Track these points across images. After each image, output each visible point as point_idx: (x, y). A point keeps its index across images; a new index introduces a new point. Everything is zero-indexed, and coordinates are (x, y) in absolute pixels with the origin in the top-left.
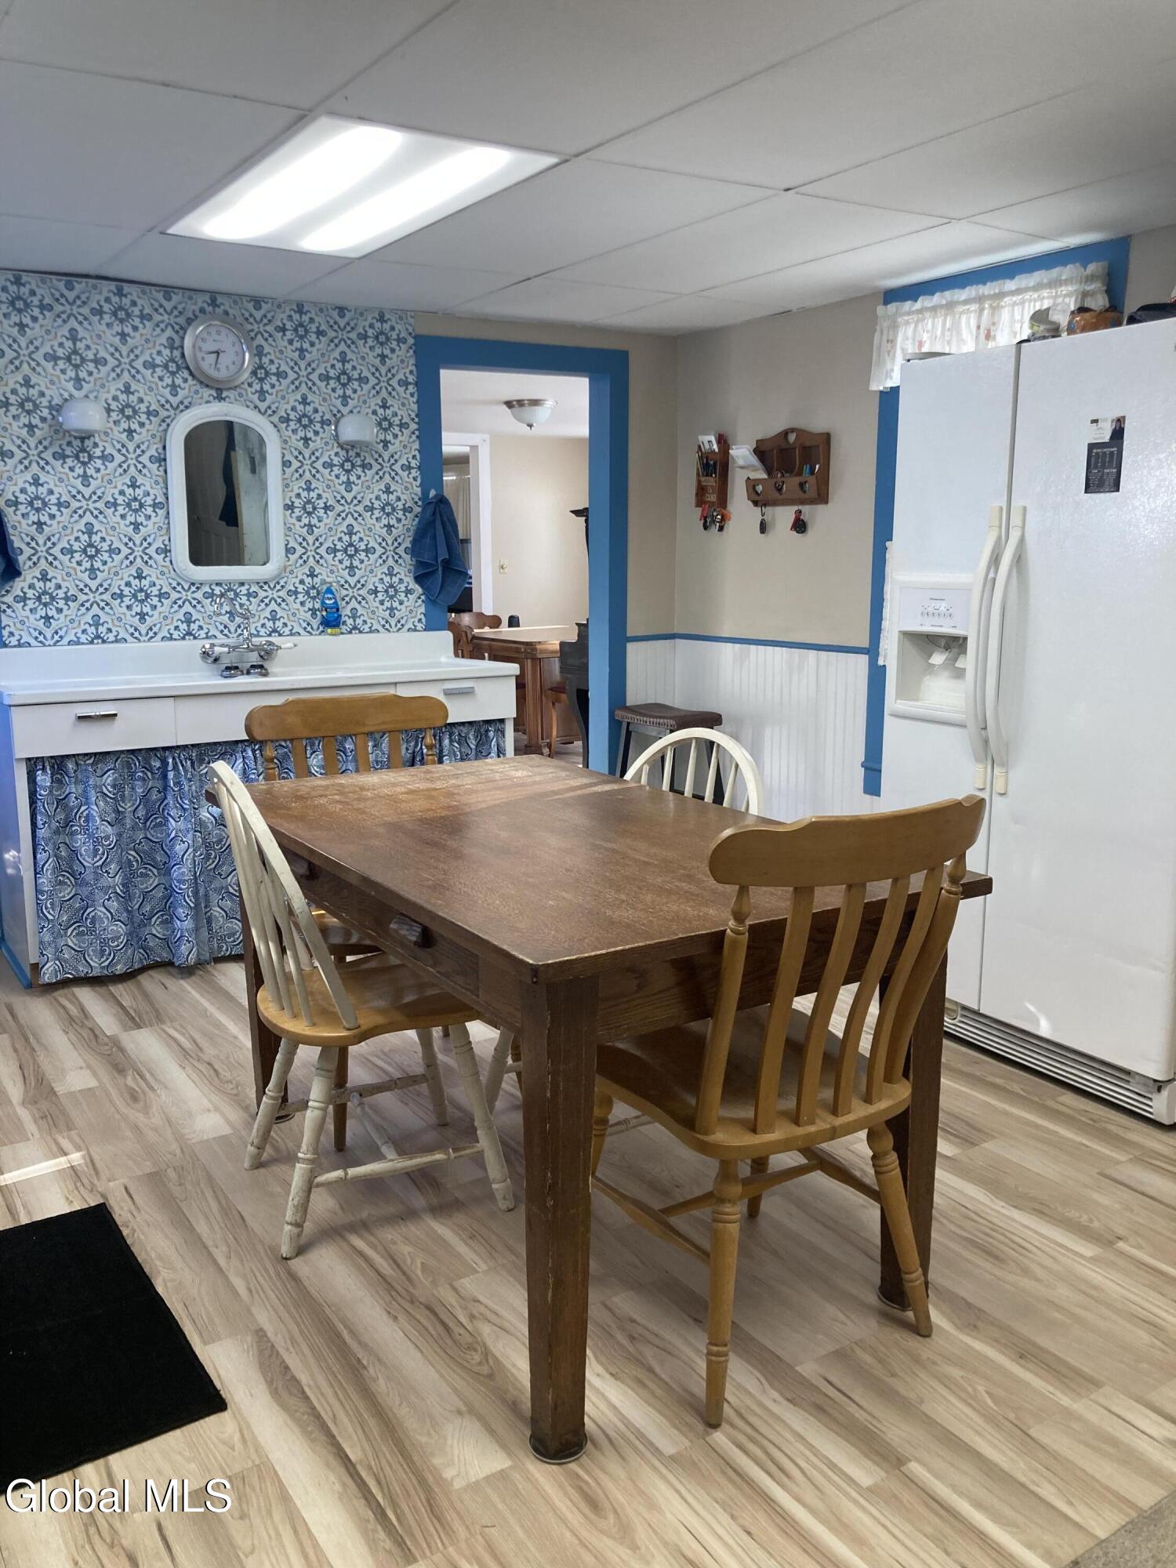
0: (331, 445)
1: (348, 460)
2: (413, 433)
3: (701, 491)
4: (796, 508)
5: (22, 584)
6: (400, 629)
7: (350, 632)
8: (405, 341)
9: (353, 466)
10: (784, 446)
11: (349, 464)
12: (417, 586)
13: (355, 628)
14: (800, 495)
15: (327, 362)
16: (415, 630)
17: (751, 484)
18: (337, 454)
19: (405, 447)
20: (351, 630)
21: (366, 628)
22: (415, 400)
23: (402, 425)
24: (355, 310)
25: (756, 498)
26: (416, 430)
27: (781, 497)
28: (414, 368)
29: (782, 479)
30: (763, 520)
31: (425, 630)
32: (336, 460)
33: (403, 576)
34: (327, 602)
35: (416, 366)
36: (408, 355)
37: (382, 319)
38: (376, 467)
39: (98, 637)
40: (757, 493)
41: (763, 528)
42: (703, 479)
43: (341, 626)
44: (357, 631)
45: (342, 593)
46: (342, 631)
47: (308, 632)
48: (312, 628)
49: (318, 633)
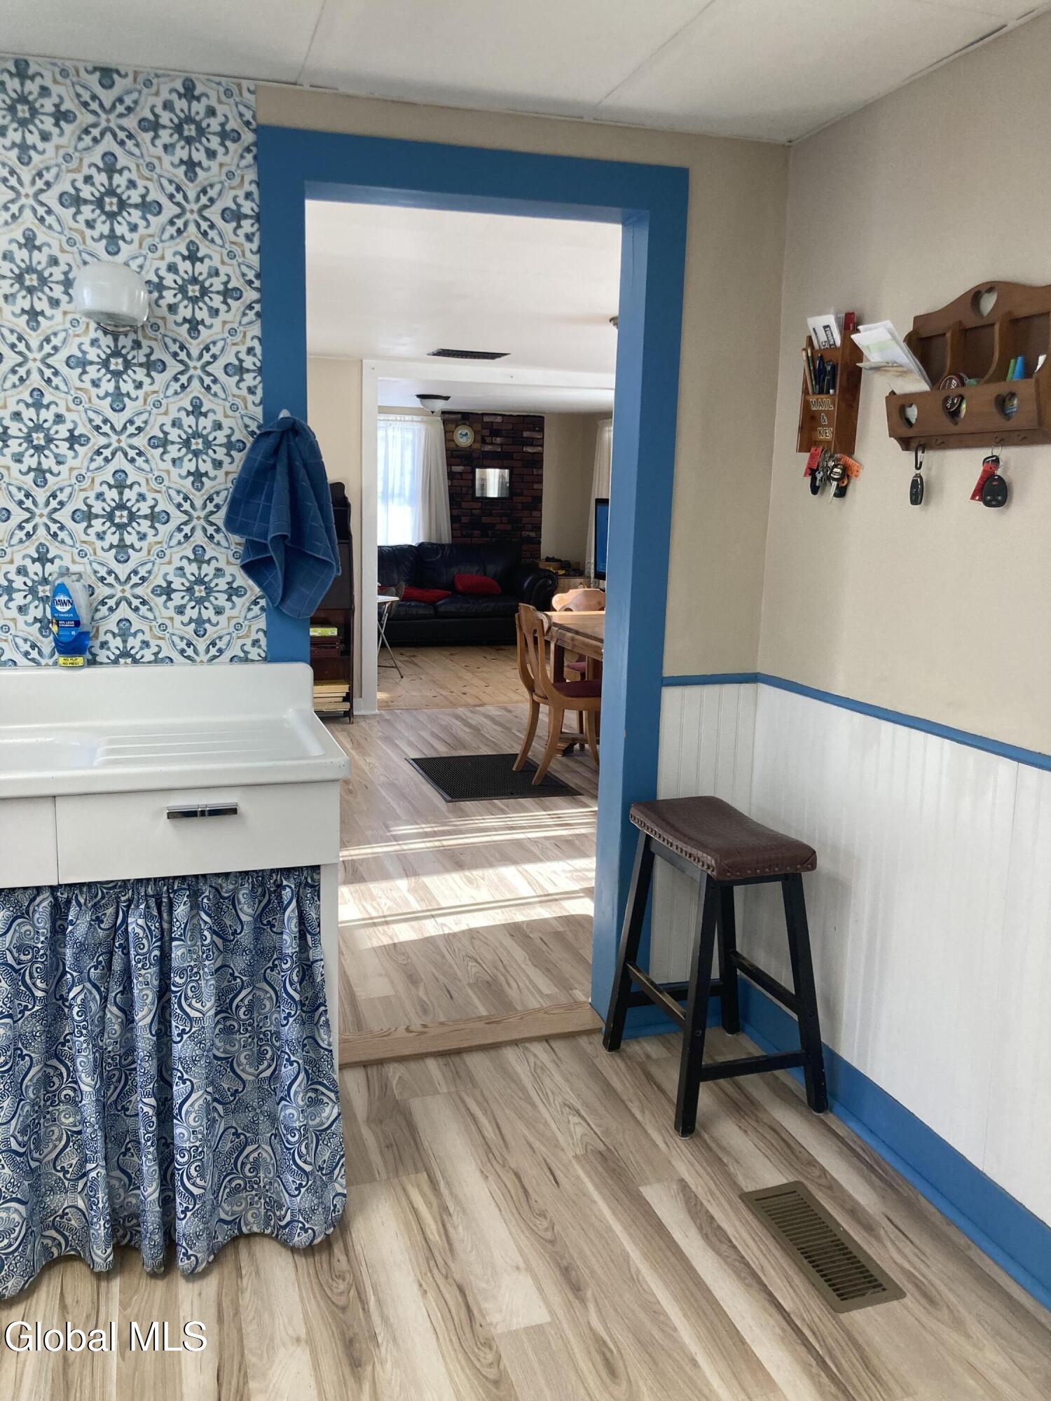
0: (82, 327)
1: (116, 353)
2: (250, 307)
3: (809, 421)
4: (986, 452)
6: (215, 657)
7: (116, 662)
8: (237, 138)
9: (127, 364)
10: (971, 322)
11: (120, 360)
12: (251, 582)
13: (125, 654)
14: (997, 422)
15: (78, 170)
16: (246, 660)
17: (898, 405)
18: (94, 342)
19: (232, 332)
20: (118, 657)
21: (148, 655)
22: (255, 246)
23: (228, 293)
24: (136, 74)
25: (910, 433)
26: (257, 302)
27: (954, 429)
28: (254, 188)
29: (961, 391)
30: (917, 476)
31: (266, 660)
32: (93, 354)
33: (222, 565)
34: (59, 608)
35: (258, 184)
36: (244, 163)
37: (189, 92)
38: (174, 367)
40: (908, 421)
41: (918, 493)
42: (812, 399)
43: (96, 650)
44: (129, 660)
45: (101, 591)
46: (98, 659)
47: (33, 660)
48: (40, 653)
49: (51, 662)
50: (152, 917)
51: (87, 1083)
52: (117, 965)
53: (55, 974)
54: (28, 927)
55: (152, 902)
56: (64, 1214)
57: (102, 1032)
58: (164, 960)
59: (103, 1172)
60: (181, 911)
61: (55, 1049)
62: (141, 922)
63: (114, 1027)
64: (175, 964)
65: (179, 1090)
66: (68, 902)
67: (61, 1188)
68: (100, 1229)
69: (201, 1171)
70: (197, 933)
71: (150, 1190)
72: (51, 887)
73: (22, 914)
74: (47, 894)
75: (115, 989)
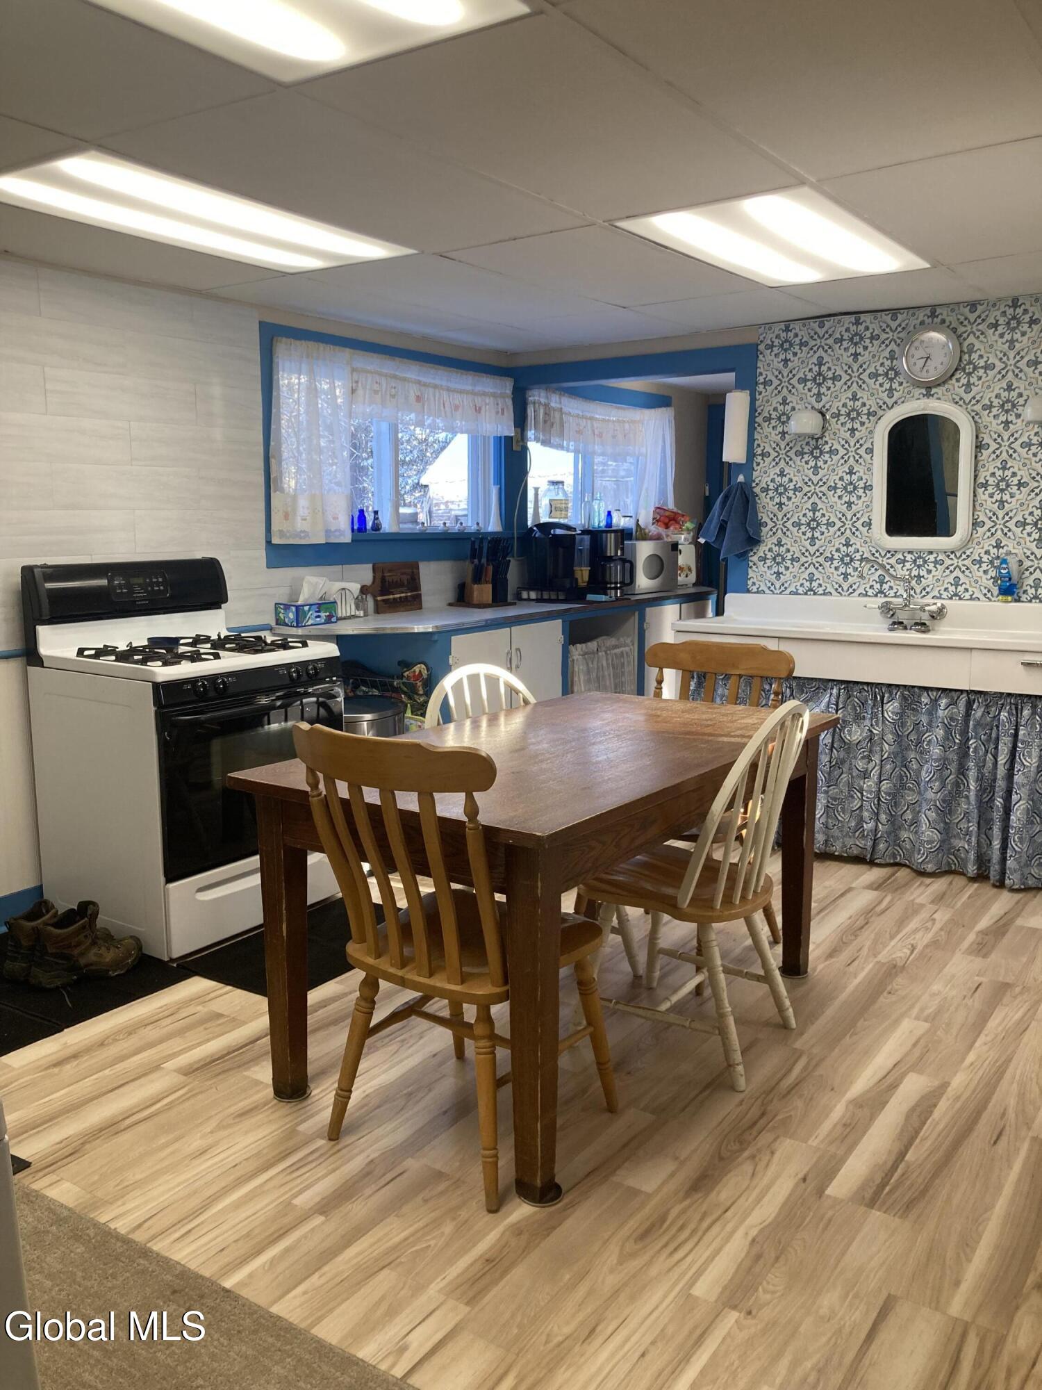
5: (764, 548)
7: (1030, 601)
13: (1036, 597)
18: (1036, 434)
20: (1032, 599)
32: (1035, 440)
34: (1002, 571)
39: (811, 590)
43: (1021, 594)
44: (1038, 601)
45: (1027, 563)
46: (1021, 599)
47: (988, 598)
48: (992, 595)
49: (997, 599)
50: (1013, 715)
51: (973, 786)
52: (994, 735)
53: (964, 732)
54: (955, 710)
55: (1013, 707)
56: (959, 850)
57: (984, 766)
58: (1016, 735)
59: (976, 829)
60: (1026, 713)
61: (962, 771)
62: (1006, 714)
63: (989, 764)
64: (1020, 737)
65: (1015, 797)
66: (974, 701)
67: (957, 836)
68: (972, 855)
69: (1021, 839)
70: (1033, 726)
71: (996, 843)
72: (967, 691)
73: (954, 703)
74: (965, 695)
75: (992, 746)
